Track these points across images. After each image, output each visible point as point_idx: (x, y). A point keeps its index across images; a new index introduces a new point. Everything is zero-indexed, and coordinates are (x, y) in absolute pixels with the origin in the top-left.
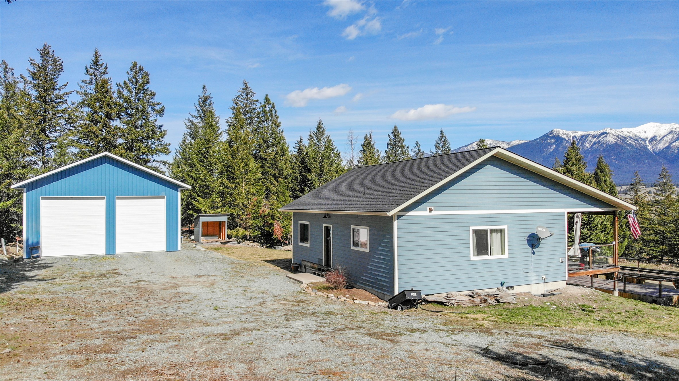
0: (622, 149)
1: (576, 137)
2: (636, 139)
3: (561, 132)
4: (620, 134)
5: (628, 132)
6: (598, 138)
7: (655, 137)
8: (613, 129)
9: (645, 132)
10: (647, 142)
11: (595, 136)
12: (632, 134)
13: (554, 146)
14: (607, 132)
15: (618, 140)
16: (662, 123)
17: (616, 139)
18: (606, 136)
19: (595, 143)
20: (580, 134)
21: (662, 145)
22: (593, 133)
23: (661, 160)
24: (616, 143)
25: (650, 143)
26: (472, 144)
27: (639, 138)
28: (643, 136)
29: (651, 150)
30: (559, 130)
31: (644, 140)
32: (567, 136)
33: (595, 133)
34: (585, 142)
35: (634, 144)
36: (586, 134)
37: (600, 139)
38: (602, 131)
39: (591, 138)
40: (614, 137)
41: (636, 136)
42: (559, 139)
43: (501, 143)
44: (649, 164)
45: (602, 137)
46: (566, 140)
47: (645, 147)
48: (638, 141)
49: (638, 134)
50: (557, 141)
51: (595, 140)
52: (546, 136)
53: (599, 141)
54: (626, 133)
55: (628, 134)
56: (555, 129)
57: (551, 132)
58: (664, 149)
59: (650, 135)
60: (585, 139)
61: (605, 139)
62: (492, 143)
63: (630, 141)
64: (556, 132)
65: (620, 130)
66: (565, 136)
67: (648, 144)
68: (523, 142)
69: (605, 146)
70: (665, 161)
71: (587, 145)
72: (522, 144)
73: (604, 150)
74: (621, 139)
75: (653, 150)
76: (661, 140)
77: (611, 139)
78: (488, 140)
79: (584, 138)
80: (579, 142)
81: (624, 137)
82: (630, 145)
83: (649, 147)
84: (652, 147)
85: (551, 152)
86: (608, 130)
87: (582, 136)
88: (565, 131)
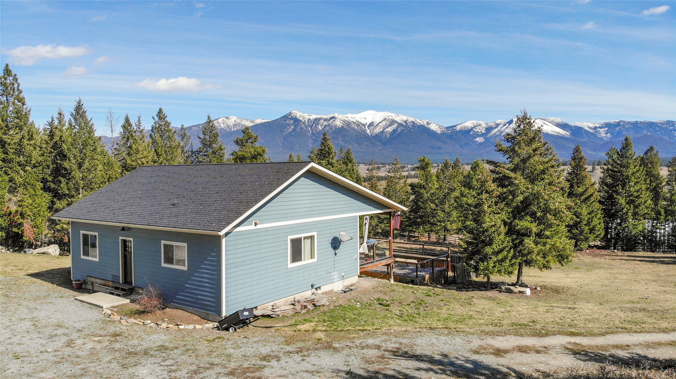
0: (347, 132)
1: (310, 120)
2: (358, 124)
3: (298, 114)
4: (346, 119)
5: (352, 118)
6: (328, 122)
7: (373, 123)
8: (340, 115)
9: (365, 118)
10: (366, 127)
11: (326, 120)
12: (355, 119)
13: (293, 127)
14: (336, 117)
15: (344, 124)
16: (378, 112)
17: (342, 123)
18: (335, 121)
19: (325, 126)
20: (313, 117)
21: (378, 130)
22: (324, 117)
23: (376, 143)
24: (343, 126)
25: (368, 128)
26: (217, 119)
27: (360, 123)
28: (363, 121)
29: (369, 134)
30: (297, 112)
31: (364, 125)
32: (304, 118)
33: (326, 117)
34: (317, 124)
35: (357, 128)
36: (319, 117)
37: (330, 122)
38: (331, 116)
39: (323, 121)
40: (341, 121)
41: (358, 121)
42: (296, 120)
43: (245, 121)
44: (368, 146)
45: (332, 121)
46: (302, 121)
47: (365, 131)
48: (360, 126)
49: (360, 120)
50: (295, 122)
51: (325, 123)
52: (285, 117)
53: (329, 124)
54: (350, 118)
55: (352, 120)
56: (293, 111)
57: (290, 114)
58: (379, 133)
59: (369, 122)
60: (318, 122)
61: (334, 123)
62: (237, 120)
63: (353, 126)
64: (294, 114)
65: (346, 116)
66: (302, 118)
67: (367, 129)
68: (266, 121)
69: (334, 128)
70: (379, 143)
71: (320, 127)
72: (264, 123)
73: (333, 132)
74: (346, 123)
75: (371, 134)
76: (377, 125)
77: (338, 123)
78: (233, 117)
79: (317, 120)
80: (313, 124)
81: (349, 122)
82: (354, 129)
83: (368, 132)
84: (370, 131)
85: (290, 132)
86: (336, 115)
87: (316, 119)
88: (301, 113)
